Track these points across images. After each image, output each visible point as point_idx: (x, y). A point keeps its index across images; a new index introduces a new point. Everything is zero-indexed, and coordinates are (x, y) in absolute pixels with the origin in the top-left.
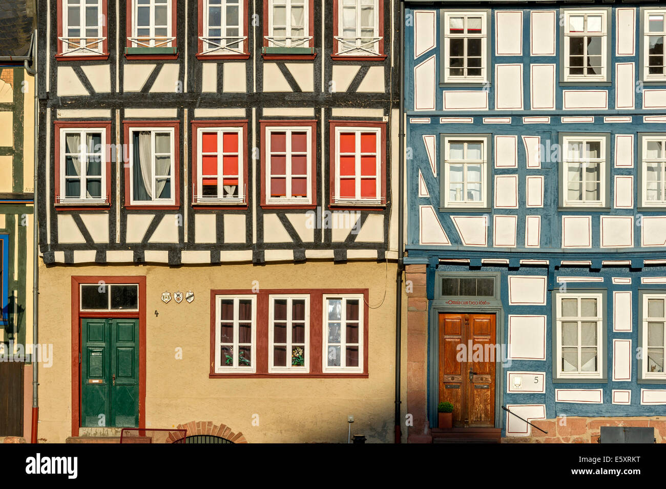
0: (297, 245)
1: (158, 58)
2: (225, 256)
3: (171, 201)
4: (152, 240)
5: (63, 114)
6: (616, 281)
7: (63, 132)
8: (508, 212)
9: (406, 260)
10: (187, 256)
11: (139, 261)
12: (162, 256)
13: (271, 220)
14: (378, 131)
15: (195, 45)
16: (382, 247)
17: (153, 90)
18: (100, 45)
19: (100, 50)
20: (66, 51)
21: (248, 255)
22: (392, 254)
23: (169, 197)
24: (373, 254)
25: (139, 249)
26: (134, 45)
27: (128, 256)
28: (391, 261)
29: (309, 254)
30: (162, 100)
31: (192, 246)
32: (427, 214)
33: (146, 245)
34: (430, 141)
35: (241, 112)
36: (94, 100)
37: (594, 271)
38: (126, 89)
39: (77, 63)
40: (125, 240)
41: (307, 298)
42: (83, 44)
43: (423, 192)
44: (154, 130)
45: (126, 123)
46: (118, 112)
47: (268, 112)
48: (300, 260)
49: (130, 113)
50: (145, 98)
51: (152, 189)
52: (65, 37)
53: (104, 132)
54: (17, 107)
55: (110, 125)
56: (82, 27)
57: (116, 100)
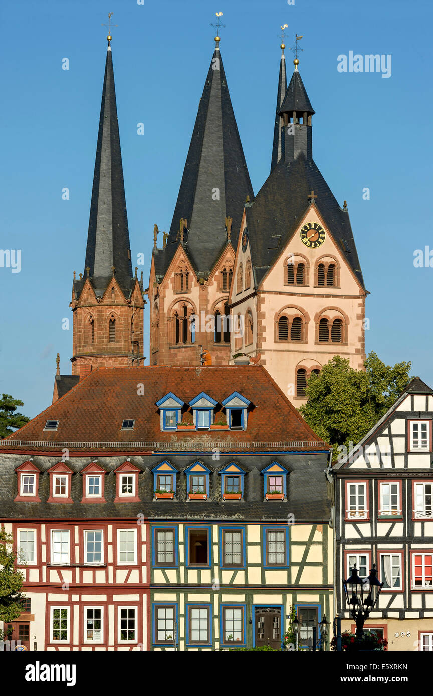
1: (394, 521)
2: (427, 614)
3: (401, 589)
4: (391, 607)
5: (348, 547)
7: (348, 555)
10: (408, 615)
11: (385, 617)
12: (397, 615)
15: (411, 514)
17: (391, 535)
18: (366, 514)
19: (365, 517)
20: (349, 517)
23: (400, 586)
25: (385, 611)
26: (382, 514)
27: (380, 615)
30: (396, 540)
31: (411, 610)
33: (388, 609)
36: (363, 540)
38: (378, 535)
39: (355, 523)
40: (378, 607)
42: (357, 514)
44: (392, 554)
45: (378, 551)
46: (374, 546)
49: (380, 546)
50: (387, 539)
51: (391, 583)
52: (348, 510)
53: (367, 555)
54: (324, 543)
55: (370, 551)
56: (357, 505)
57: (374, 540)
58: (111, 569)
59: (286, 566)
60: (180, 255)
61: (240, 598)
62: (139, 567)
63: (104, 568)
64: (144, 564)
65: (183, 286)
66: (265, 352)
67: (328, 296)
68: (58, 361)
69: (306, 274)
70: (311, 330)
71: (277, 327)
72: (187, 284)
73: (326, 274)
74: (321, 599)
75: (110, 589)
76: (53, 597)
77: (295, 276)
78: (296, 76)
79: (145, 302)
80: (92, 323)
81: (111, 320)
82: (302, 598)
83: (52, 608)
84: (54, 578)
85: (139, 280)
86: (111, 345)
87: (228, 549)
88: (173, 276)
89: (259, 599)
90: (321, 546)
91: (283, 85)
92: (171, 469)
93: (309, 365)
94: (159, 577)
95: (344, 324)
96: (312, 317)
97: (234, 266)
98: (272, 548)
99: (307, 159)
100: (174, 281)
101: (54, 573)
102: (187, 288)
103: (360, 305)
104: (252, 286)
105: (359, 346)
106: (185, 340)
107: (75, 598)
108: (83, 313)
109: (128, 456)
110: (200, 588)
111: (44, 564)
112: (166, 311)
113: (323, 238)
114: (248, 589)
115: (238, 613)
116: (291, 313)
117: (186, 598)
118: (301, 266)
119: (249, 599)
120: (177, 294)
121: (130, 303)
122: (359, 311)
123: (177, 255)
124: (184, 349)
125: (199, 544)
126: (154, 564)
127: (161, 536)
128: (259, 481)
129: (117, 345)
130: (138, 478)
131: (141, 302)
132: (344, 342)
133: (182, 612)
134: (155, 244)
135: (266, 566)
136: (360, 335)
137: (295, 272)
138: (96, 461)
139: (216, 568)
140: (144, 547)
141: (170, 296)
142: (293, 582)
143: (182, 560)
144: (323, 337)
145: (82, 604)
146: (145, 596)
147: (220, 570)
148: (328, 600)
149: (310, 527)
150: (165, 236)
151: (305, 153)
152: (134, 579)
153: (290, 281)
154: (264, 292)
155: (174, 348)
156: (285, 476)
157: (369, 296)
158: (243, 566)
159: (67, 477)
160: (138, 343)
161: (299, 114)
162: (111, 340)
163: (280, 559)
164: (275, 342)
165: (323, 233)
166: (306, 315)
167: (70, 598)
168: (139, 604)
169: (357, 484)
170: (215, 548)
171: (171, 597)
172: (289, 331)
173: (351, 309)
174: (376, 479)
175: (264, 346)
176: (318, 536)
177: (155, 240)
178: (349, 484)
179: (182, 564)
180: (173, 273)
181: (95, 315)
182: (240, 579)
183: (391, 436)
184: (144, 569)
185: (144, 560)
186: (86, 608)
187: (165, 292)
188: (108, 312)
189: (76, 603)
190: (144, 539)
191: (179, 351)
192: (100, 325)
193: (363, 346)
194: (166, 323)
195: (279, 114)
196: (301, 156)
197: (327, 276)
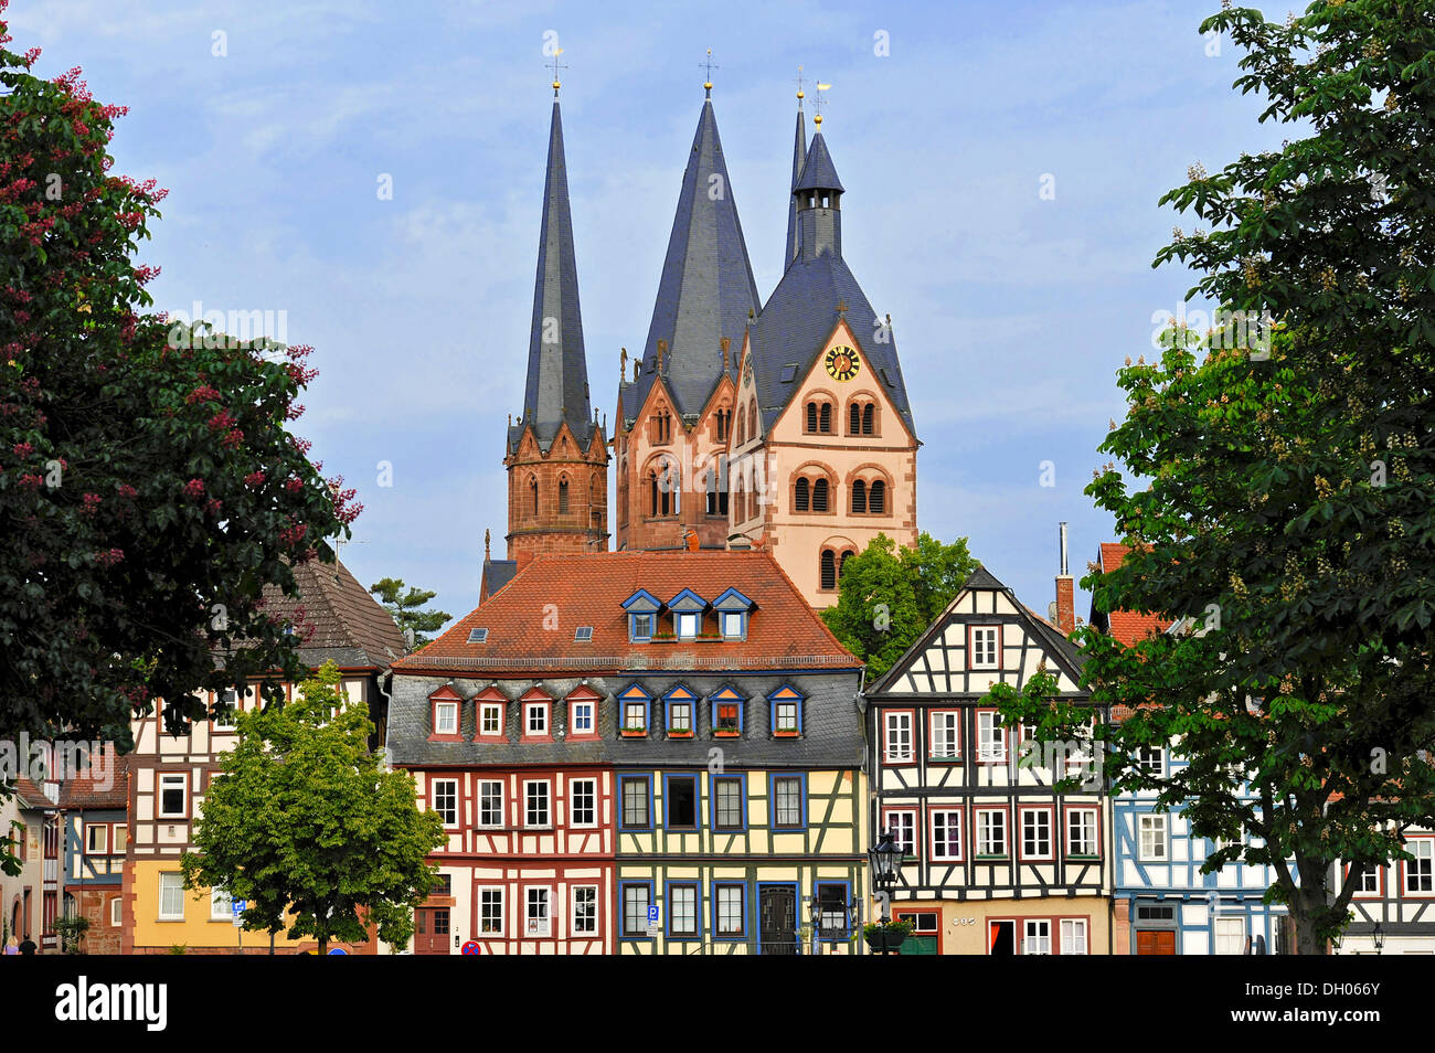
0: (1043, 886)
1: (949, 765)
2: (996, 894)
3: (959, 858)
4: (947, 884)
5: (887, 800)
6: (1254, 908)
7: (887, 812)
8: (1182, 863)
9: (1115, 896)
10: (971, 894)
11: (939, 898)
12: (954, 895)
13: (1025, 870)
14: (1095, 811)
15: (974, 755)
16: (1099, 887)
17: (945, 785)
18: (911, 756)
19: (910, 760)
20: (889, 760)
21: (1010, 893)
22: (1105, 892)
23: (957, 854)
24: (1093, 892)
25: (939, 890)
26: (933, 756)
27: (931, 894)
28: (1105, 896)
29: (1052, 892)
30: (952, 792)
31: (974, 887)
32: (1129, 865)
33: (942, 887)
34: (1129, 817)
35: (1004, 799)
36: (908, 792)
37: (1237, 902)
38: (928, 785)
39: (896, 767)
40: (929, 883)
41: (1049, 922)
42: (899, 755)
43: (1126, 850)
45: (930, 806)
46: (923, 799)
47: (1022, 799)
48: (1045, 896)
49: (931, 800)
50: (941, 790)
52: (887, 751)
53: (914, 813)
54: (854, 796)
55: (918, 807)
56: (899, 744)
57: (923, 792)
58: (561, 833)
59: (801, 827)
60: (659, 392)
61: (739, 873)
62: (599, 831)
63: (552, 832)
64: (607, 826)
65: (662, 434)
66: (778, 527)
67: (865, 449)
68: (487, 541)
69: (833, 417)
70: (842, 496)
71: (794, 492)
72: (668, 431)
73: (861, 417)
74: (851, 873)
75: (560, 862)
76: (482, 873)
77: (818, 421)
78: (818, 139)
79: (609, 457)
80: (535, 487)
81: (561, 483)
82: (825, 872)
83: (481, 889)
84: (483, 846)
85: (601, 426)
86: (562, 518)
87: (722, 805)
88: (648, 420)
89: (766, 874)
90: (850, 800)
91: (801, 149)
92: (644, 696)
93: (838, 545)
94: (627, 845)
95: (886, 487)
96: (842, 477)
97: (734, 405)
98: (782, 804)
99: (833, 256)
100: (649, 428)
101: (482, 841)
102: (668, 437)
103: (909, 461)
104: (759, 433)
105: (908, 518)
106: (665, 511)
107: (512, 874)
108: (522, 475)
109: (584, 678)
110: (683, 860)
111: (469, 827)
112: (638, 470)
113: (857, 367)
114: (751, 861)
115: (736, 894)
116: (813, 473)
117: (665, 872)
118: (827, 407)
119: (751, 874)
120: (654, 445)
121: (586, 458)
122: (908, 469)
123: (653, 392)
124: (663, 524)
125: (682, 798)
126: (621, 826)
127: (630, 788)
128: (763, 711)
129: (569, 518)
130: (598, 708)
131: (602, 457)
132: (888, 513)
133: (659, 892)
134: (623, 375)
135: (774, 828)
136: (910, 504)
137: (819, 415)
138: (540, 684)
139: (706, 832)
140: (607, 803)
141: (643, 448)
142: (812, 850)
143: (659, 821)
144: (858, 506)
145: (521, 882)
146: (608, 870)
147: (712, 834)
148: (859, 875)
149: (835, 774)
150: (638, 364)
151: (831, 247)
152: (593, 846)
153: (811, 428)
154: (775, 444)
155: (649, 522)
156: (799, 704)
157: (921, 447)
158: (742, 828)
159: (499, 707)
160: (600, 515)
161: (823, 193)
162: (562, 510)
163: (794, 819)
164: (791, 514)
165: (856, 360)
166: (833, 476)
167: (505, 874)
168: (601, 881)
169: (899, 715)
170: (705, 803)
171: (644, 872)
172: (811, 498)
173: (896, 466)
174: (925, 708)
175: (776, 519)
176: (846, 787)
177: (623, 370)
178: (887, 715)
179: (659, 826)
180: (648, 417)
181: (539, 475)
182: (738, 847)
183: (945, 648)
184: (607, 833)
185: (607, 820)
186: (527, 888)
187: (636, 443)
188: (559, 470)
189: (514, 881)
190: (607, 791)
191: (657, 525)
192: (547, 490)
193: (914, 517)
194: (639, 486)
195: (796, 193)
196: (825, 253)
197: (863, 419)
